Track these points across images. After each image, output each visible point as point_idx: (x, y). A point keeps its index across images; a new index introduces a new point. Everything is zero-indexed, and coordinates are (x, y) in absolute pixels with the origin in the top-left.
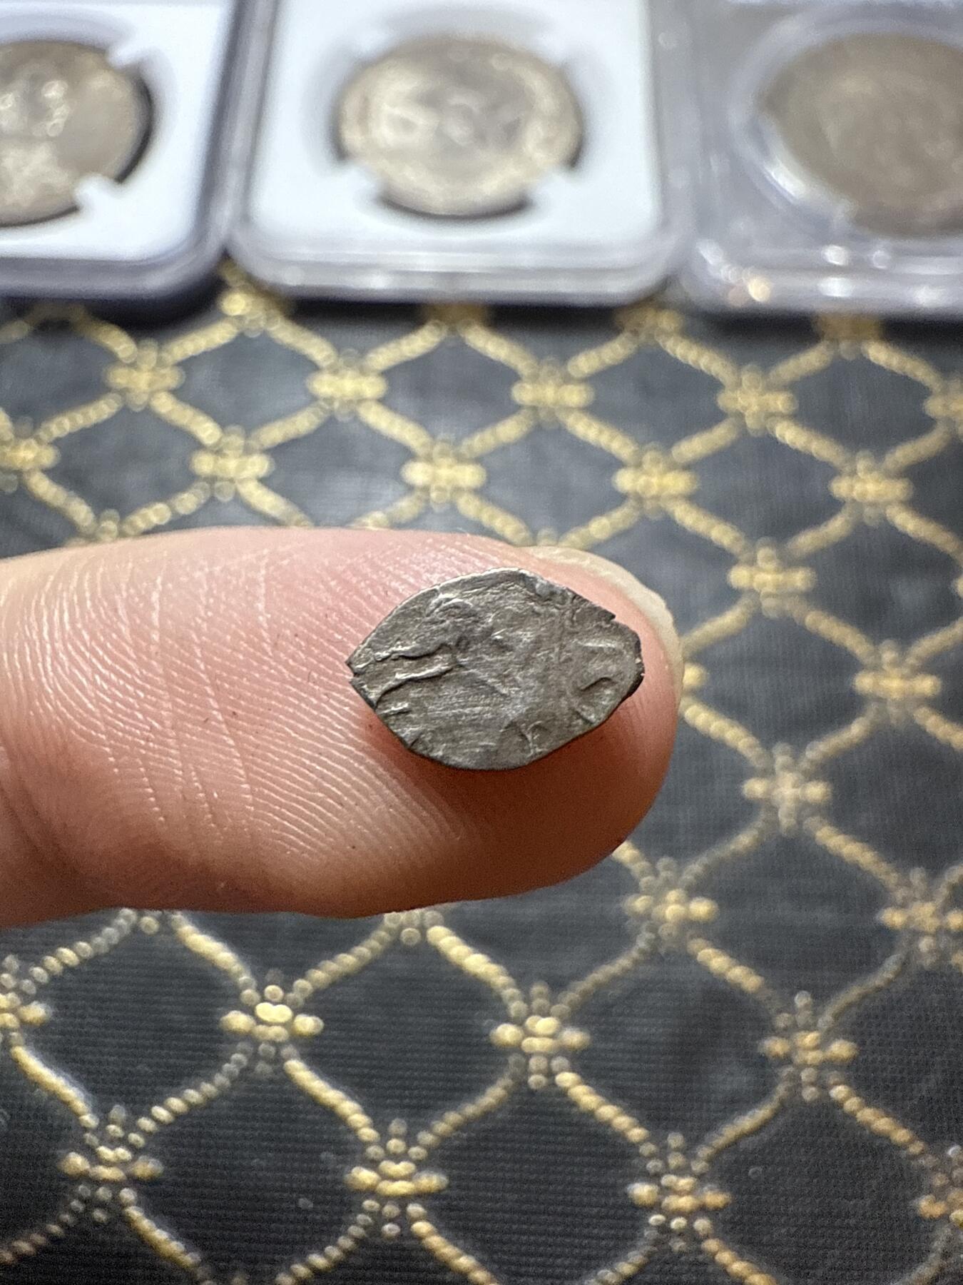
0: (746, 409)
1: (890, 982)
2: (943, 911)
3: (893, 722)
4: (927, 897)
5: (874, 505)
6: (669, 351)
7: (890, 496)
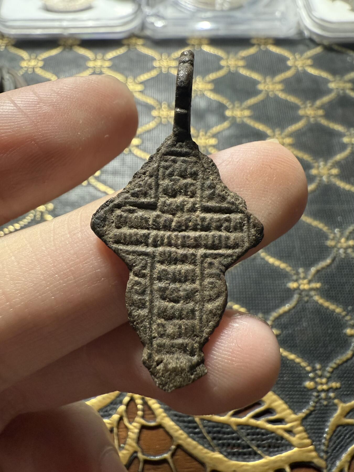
0: (162, 65)
5: (200, 91)
6: (139, 50)
7: (206, 89)
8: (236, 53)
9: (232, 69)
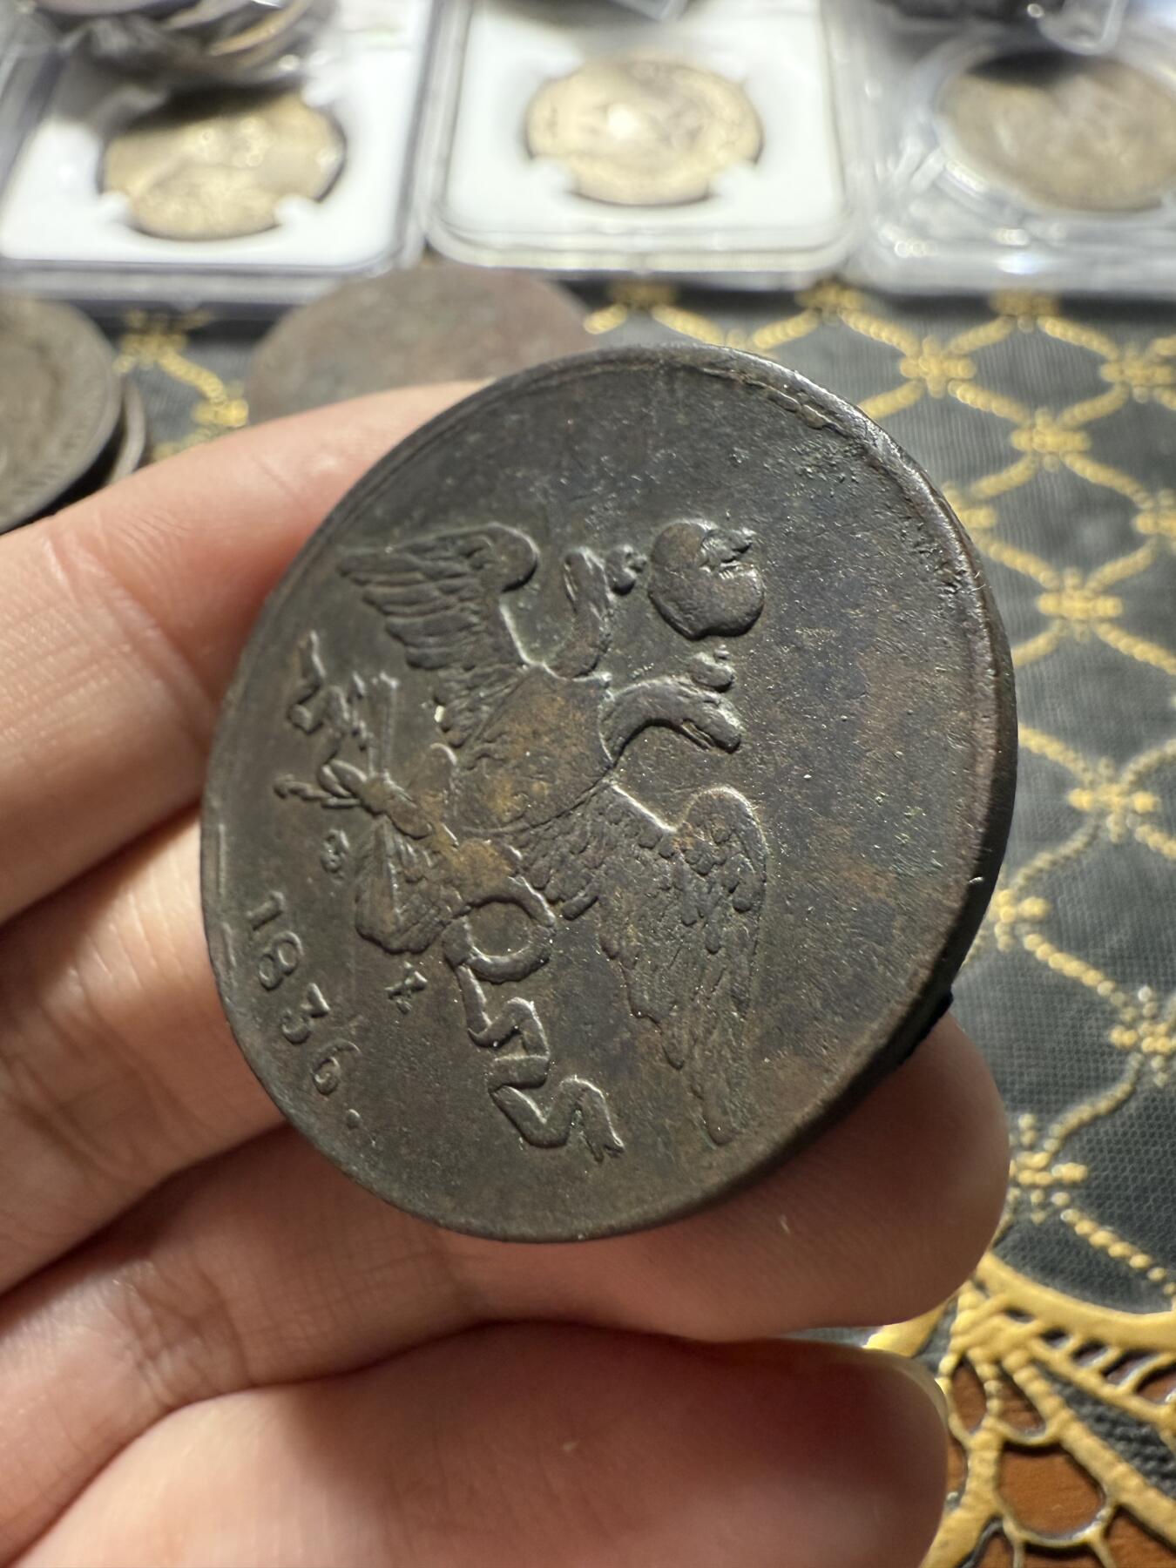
0: (927, 374)
1: (1078, 852)
2: (1129, 793)
3: (1077, 637)
4: (1112, 780)
5: (1051, 453)
6: (852, 325)
7: (1069, 448)
8: (1144, 346)
9: (1138, 392)
